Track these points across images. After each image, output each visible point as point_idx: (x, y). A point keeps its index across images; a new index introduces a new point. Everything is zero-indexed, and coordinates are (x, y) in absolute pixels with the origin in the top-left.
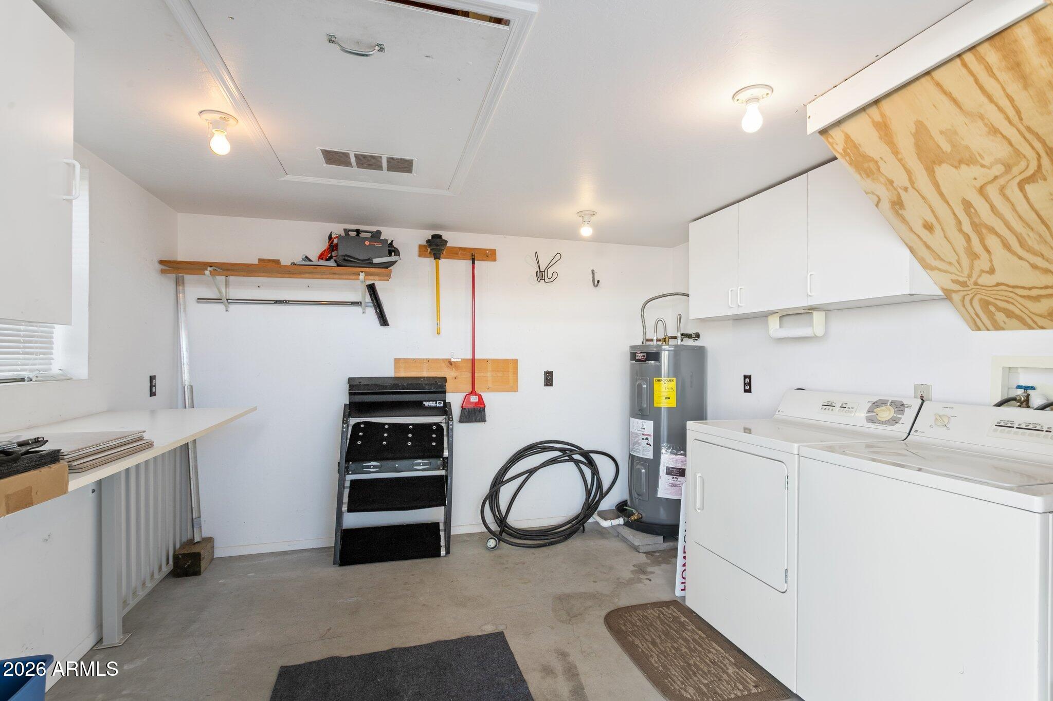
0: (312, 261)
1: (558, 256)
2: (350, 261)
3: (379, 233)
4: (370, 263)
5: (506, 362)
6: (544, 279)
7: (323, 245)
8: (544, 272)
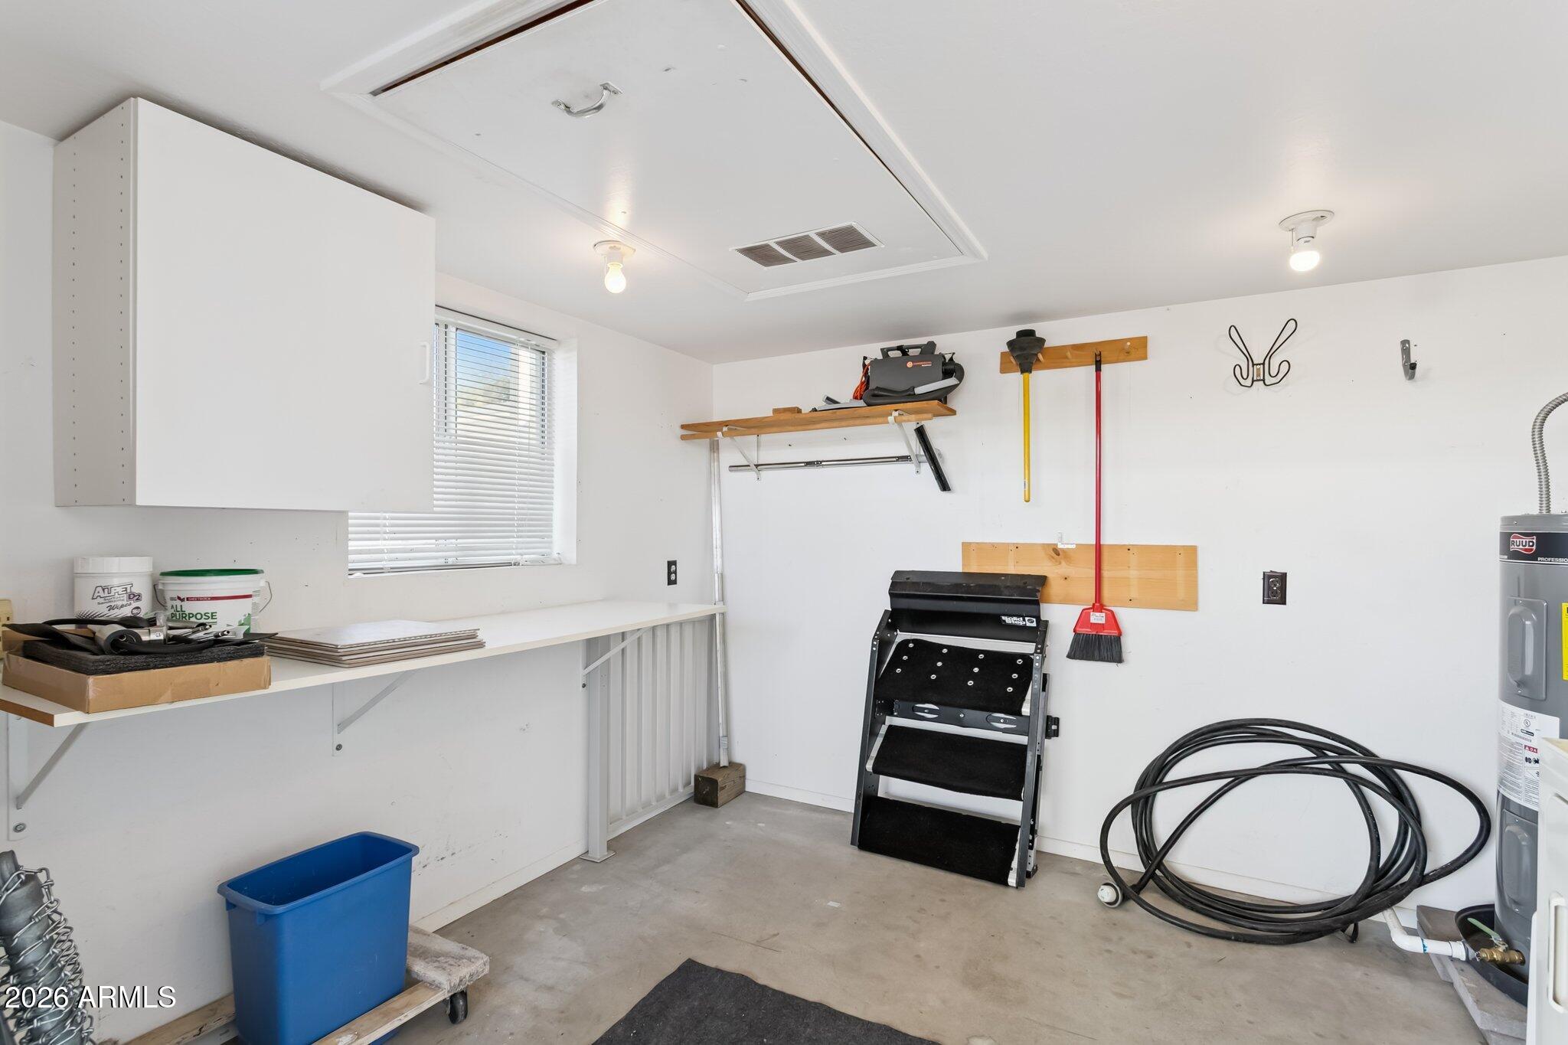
0: (837, 403)
1: (1292, 324)
2: (882, 396)
3: (932, 345)
4: (910, 395)
5: (1169, 552)
6: (1264, 380)
7: (856, 378)
8: (1263, 364)
